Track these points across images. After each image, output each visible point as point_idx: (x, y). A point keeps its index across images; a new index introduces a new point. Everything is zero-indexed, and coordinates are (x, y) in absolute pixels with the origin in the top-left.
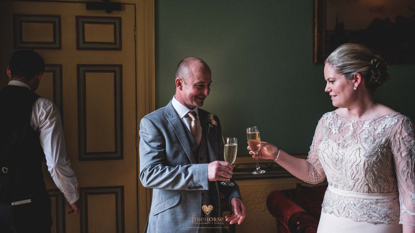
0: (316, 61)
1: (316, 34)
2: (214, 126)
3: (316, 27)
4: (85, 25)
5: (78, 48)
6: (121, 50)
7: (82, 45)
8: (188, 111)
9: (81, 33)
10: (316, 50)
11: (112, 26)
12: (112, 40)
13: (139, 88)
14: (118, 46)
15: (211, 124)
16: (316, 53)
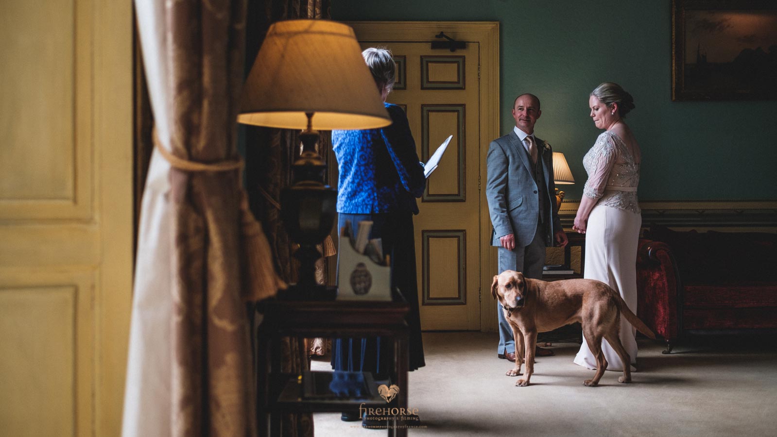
0: (674, 98)
1: (674, 68)
2: (547, 149)
3: (674, 61)
4: (429, 64)
5: (423, 88)
6: (464, 89)
7: (425, 85)
8: (527, 135)
9: (425, 72)
10: (674, 86)
11: (456, 65)
12: (456, 80)
13: (482, 127)
14: (461, 85)
15: (546, 147)
16: (674, 89)
